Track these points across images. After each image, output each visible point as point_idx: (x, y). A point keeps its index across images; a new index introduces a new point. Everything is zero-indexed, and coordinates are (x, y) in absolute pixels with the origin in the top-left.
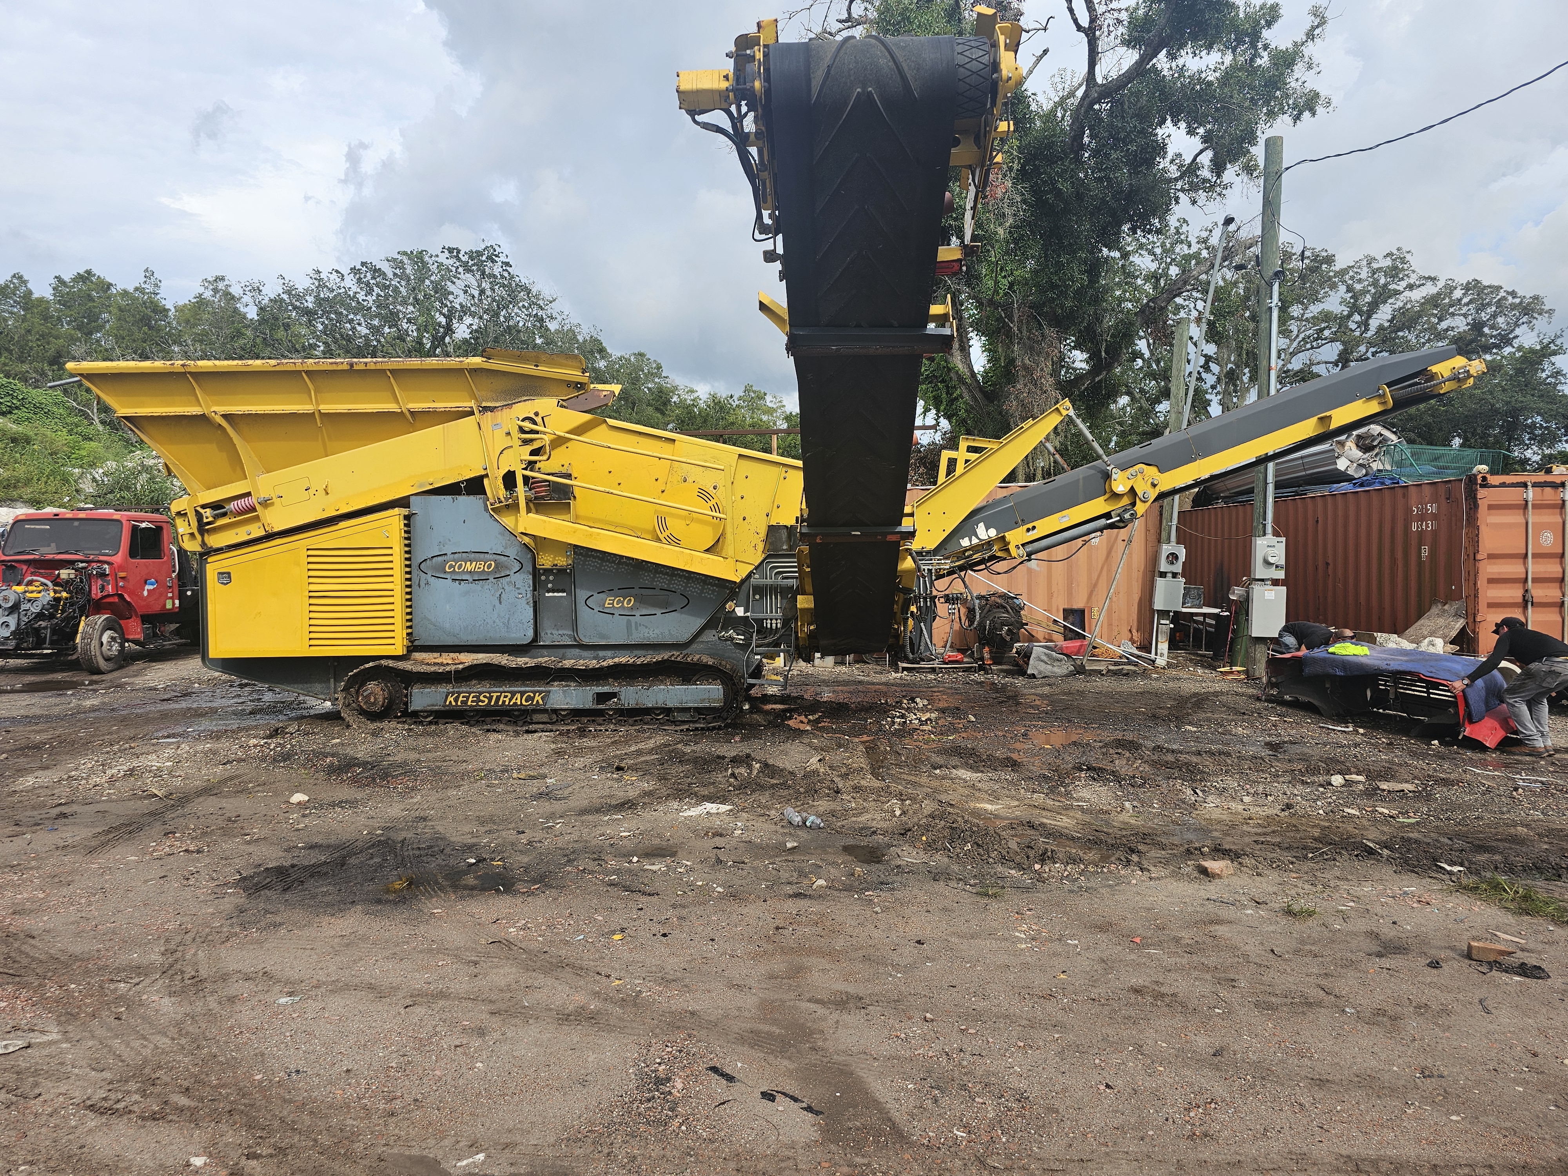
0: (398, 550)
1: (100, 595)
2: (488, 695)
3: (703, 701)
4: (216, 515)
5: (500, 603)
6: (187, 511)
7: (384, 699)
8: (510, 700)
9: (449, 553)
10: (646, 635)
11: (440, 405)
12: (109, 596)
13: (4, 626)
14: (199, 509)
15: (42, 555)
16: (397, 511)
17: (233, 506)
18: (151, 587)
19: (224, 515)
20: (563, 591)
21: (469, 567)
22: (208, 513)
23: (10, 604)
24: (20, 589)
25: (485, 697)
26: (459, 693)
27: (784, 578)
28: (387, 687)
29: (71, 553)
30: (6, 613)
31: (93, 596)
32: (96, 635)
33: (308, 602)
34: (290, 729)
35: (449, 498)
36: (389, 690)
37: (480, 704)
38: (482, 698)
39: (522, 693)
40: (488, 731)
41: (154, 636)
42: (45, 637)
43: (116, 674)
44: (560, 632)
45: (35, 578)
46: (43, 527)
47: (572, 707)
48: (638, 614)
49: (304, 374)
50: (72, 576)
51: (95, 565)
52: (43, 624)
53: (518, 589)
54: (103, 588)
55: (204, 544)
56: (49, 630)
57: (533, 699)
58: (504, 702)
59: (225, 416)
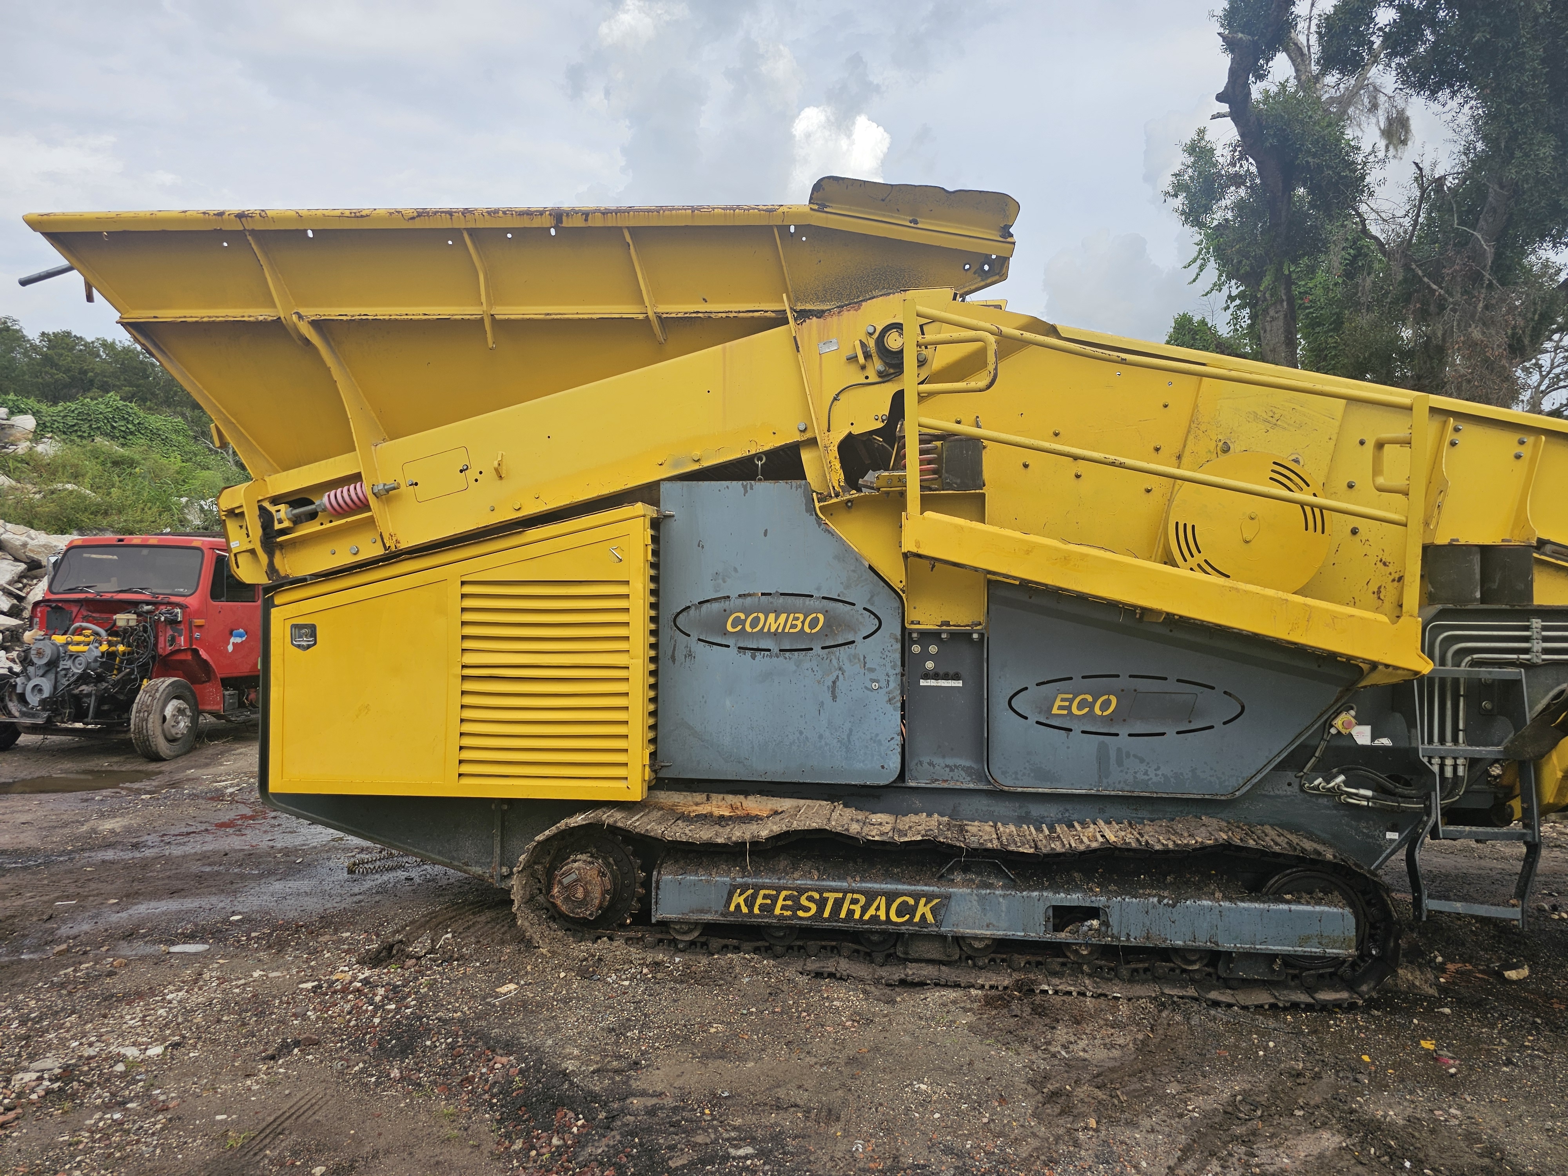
0: (640, 586)
1: (169, 649)
2: (816, 896)
3: (1304, 940)
4: (295, 516)
5: (834, 698)
6: (245, 509)
7: (605, 892)
8: (864, 910)
9: (734, 595)
10: (1141, 776)
11: (717, 307)
12: (179, 651)
13: (36, 692)
14: (266, 504)
15: (98, 593)
16: (640, 508)
17: (325, 500)
18: (238, 640)
19: (313, 516)
20: (956, 677)
21: (773, 623)
22: (282, 514)
23: (45, 661)
24: (59, 639)
25: (810, 899)
26: (757, 888)
27: (1474, 663)
28: (608, 865)
29: (136, 592)
30: (41, 672)
31: (160, 651)
32: (156, 706)
33: (458, 686)
34: (416, 948)
35: (737, 485)
36: (612, 872)
37: (801, 913)
38: (804, 901)
39: (891, 897)
40: (819, 975)
41: (239, 707)
42: (88, 707)
43: (181, 762)
44: (950, 761)
45: (85, 624)
46: (105, 557)
47: (1000, 933)
48: (1124, 731)
49: (466, 236)
50: (133, 623)
51: (163, 609)
52: (85, 688)
53: (872, 670)
54: (173, 640)
55: (272, 570)
56: (93, 698)
57: (913, 910)
58: (851, 912)
59: (317, 324)
